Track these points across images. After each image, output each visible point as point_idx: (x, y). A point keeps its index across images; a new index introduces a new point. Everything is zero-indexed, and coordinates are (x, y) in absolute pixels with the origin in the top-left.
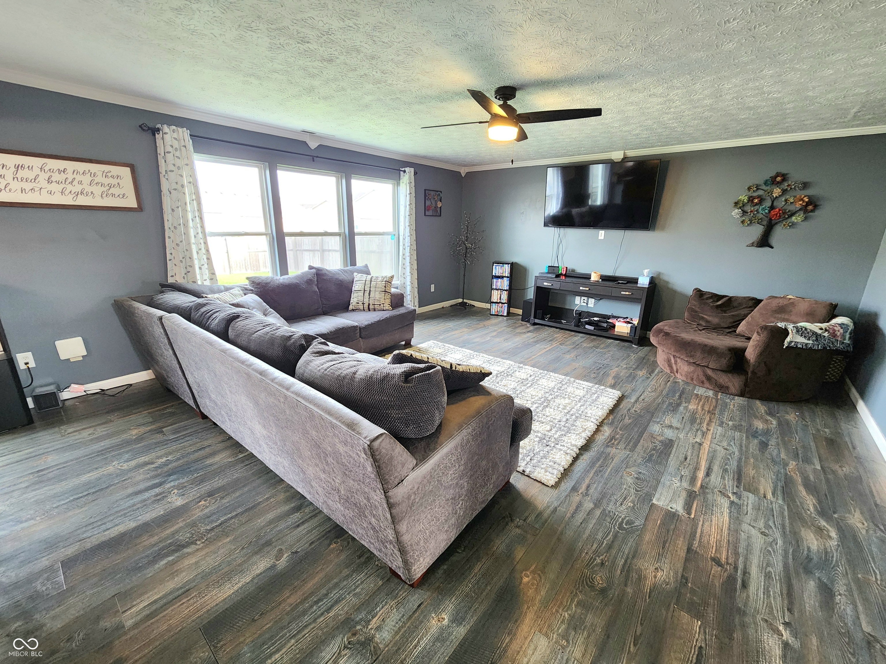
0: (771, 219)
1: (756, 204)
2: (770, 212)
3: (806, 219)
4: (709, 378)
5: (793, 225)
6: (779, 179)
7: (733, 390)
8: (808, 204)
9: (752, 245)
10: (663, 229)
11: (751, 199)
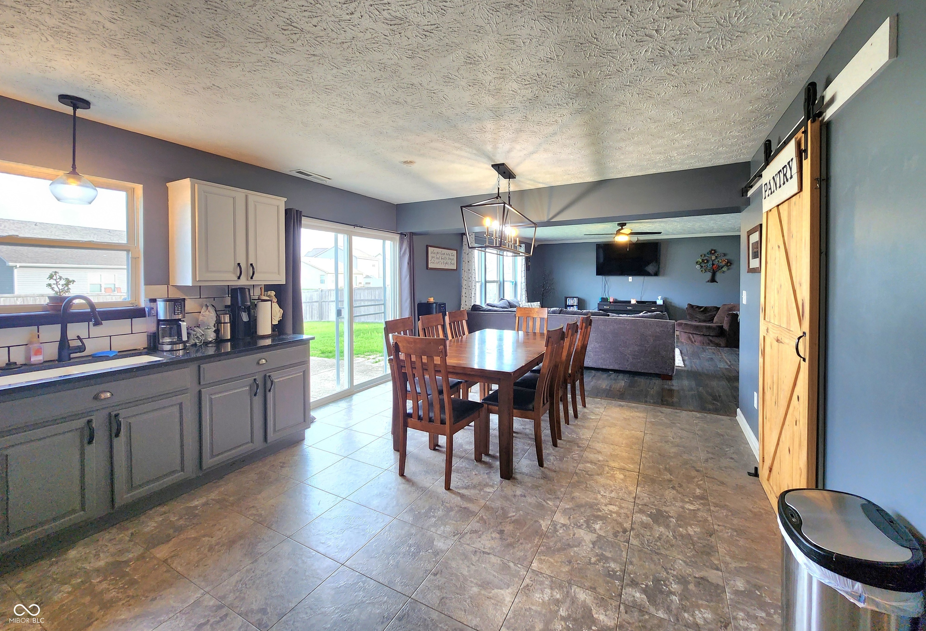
0: (713, 270)
1: (706, 263)
2: (713, 266)
3: (728, 269)
4: (711, 341)
5: (724, 272)
6: (713, 252)
7: (723, 345)
8: (728, 262)
9: (708, 281)
10: (664, 275)
11: (703, 261)
